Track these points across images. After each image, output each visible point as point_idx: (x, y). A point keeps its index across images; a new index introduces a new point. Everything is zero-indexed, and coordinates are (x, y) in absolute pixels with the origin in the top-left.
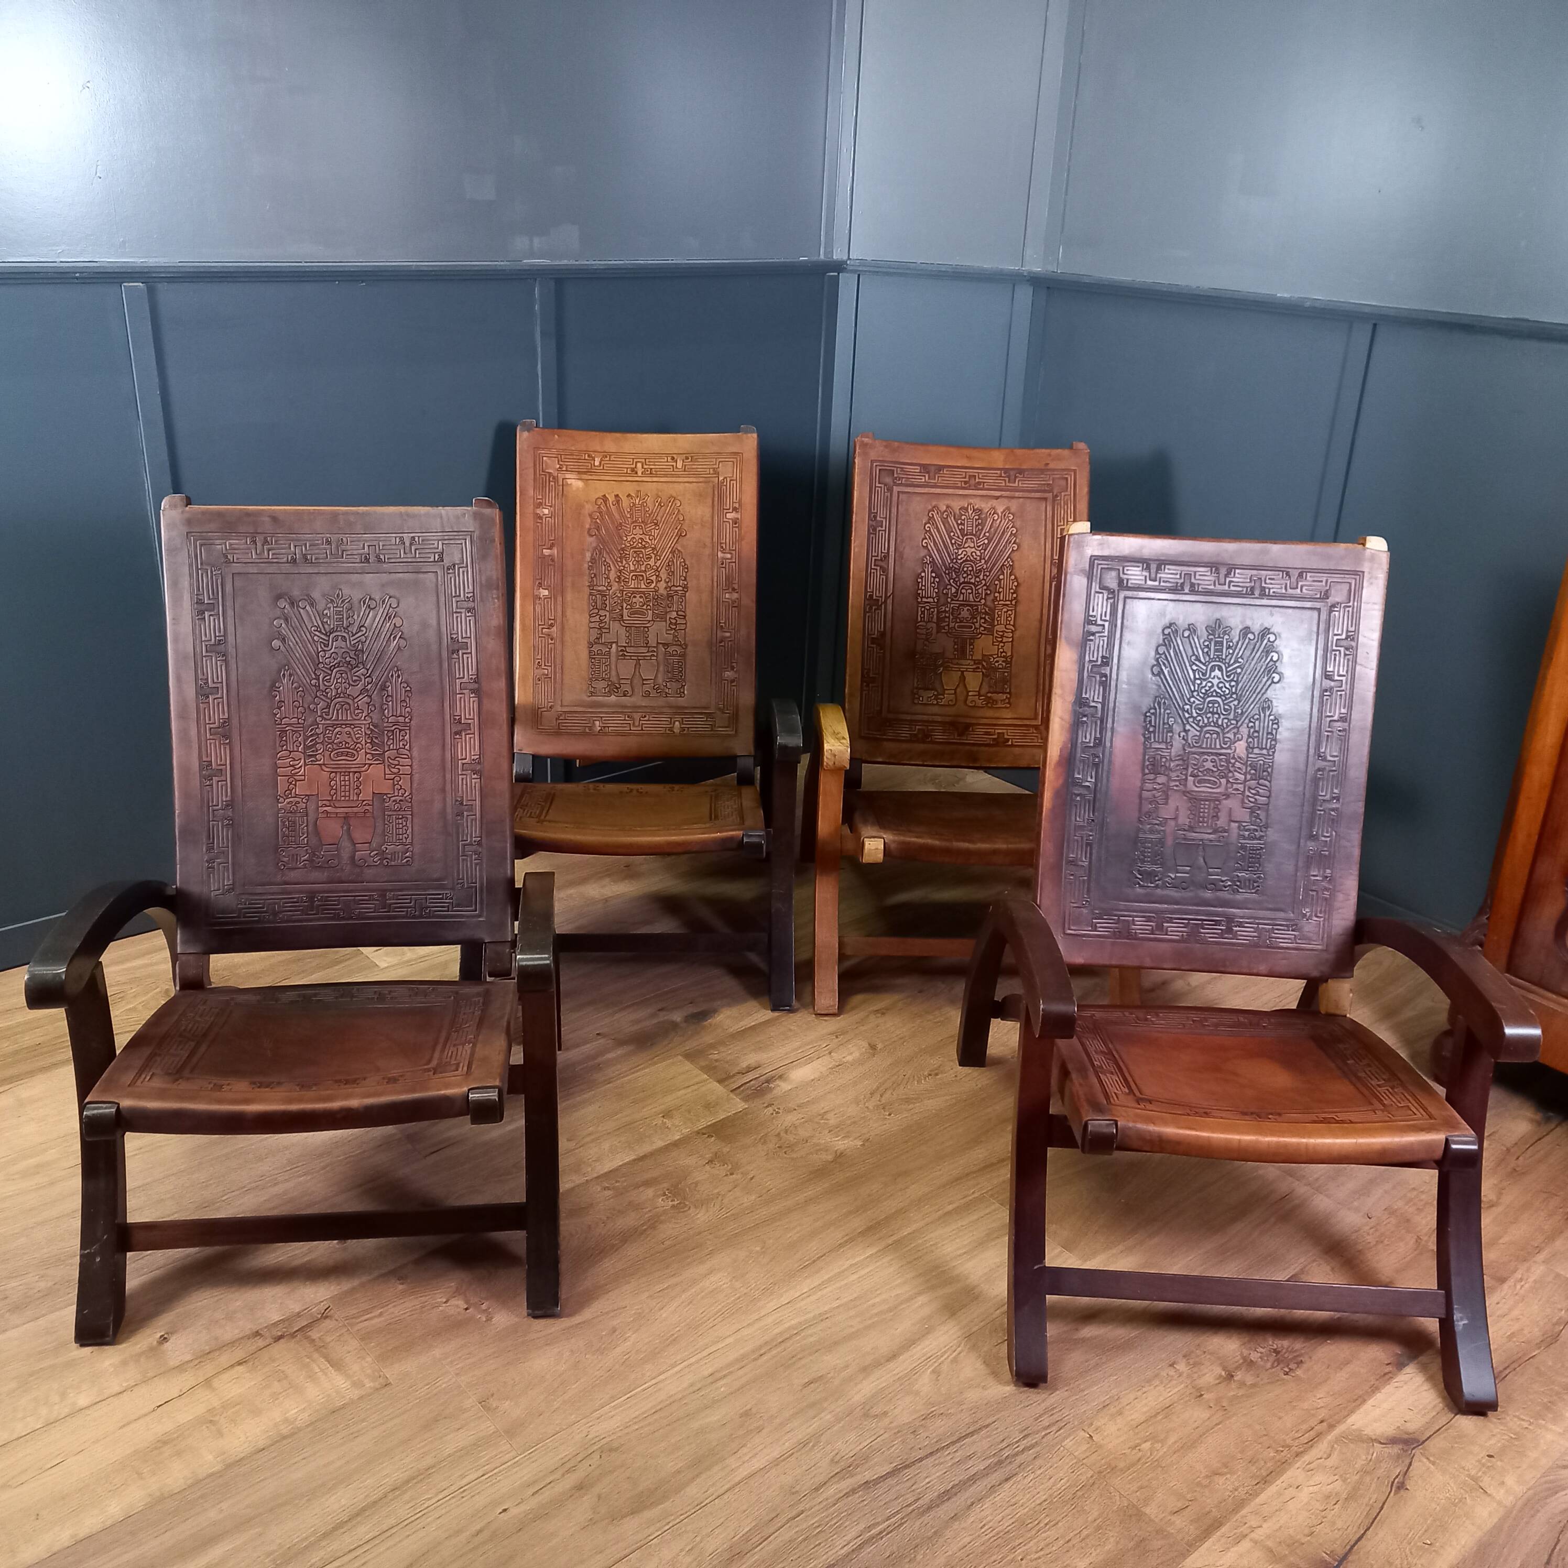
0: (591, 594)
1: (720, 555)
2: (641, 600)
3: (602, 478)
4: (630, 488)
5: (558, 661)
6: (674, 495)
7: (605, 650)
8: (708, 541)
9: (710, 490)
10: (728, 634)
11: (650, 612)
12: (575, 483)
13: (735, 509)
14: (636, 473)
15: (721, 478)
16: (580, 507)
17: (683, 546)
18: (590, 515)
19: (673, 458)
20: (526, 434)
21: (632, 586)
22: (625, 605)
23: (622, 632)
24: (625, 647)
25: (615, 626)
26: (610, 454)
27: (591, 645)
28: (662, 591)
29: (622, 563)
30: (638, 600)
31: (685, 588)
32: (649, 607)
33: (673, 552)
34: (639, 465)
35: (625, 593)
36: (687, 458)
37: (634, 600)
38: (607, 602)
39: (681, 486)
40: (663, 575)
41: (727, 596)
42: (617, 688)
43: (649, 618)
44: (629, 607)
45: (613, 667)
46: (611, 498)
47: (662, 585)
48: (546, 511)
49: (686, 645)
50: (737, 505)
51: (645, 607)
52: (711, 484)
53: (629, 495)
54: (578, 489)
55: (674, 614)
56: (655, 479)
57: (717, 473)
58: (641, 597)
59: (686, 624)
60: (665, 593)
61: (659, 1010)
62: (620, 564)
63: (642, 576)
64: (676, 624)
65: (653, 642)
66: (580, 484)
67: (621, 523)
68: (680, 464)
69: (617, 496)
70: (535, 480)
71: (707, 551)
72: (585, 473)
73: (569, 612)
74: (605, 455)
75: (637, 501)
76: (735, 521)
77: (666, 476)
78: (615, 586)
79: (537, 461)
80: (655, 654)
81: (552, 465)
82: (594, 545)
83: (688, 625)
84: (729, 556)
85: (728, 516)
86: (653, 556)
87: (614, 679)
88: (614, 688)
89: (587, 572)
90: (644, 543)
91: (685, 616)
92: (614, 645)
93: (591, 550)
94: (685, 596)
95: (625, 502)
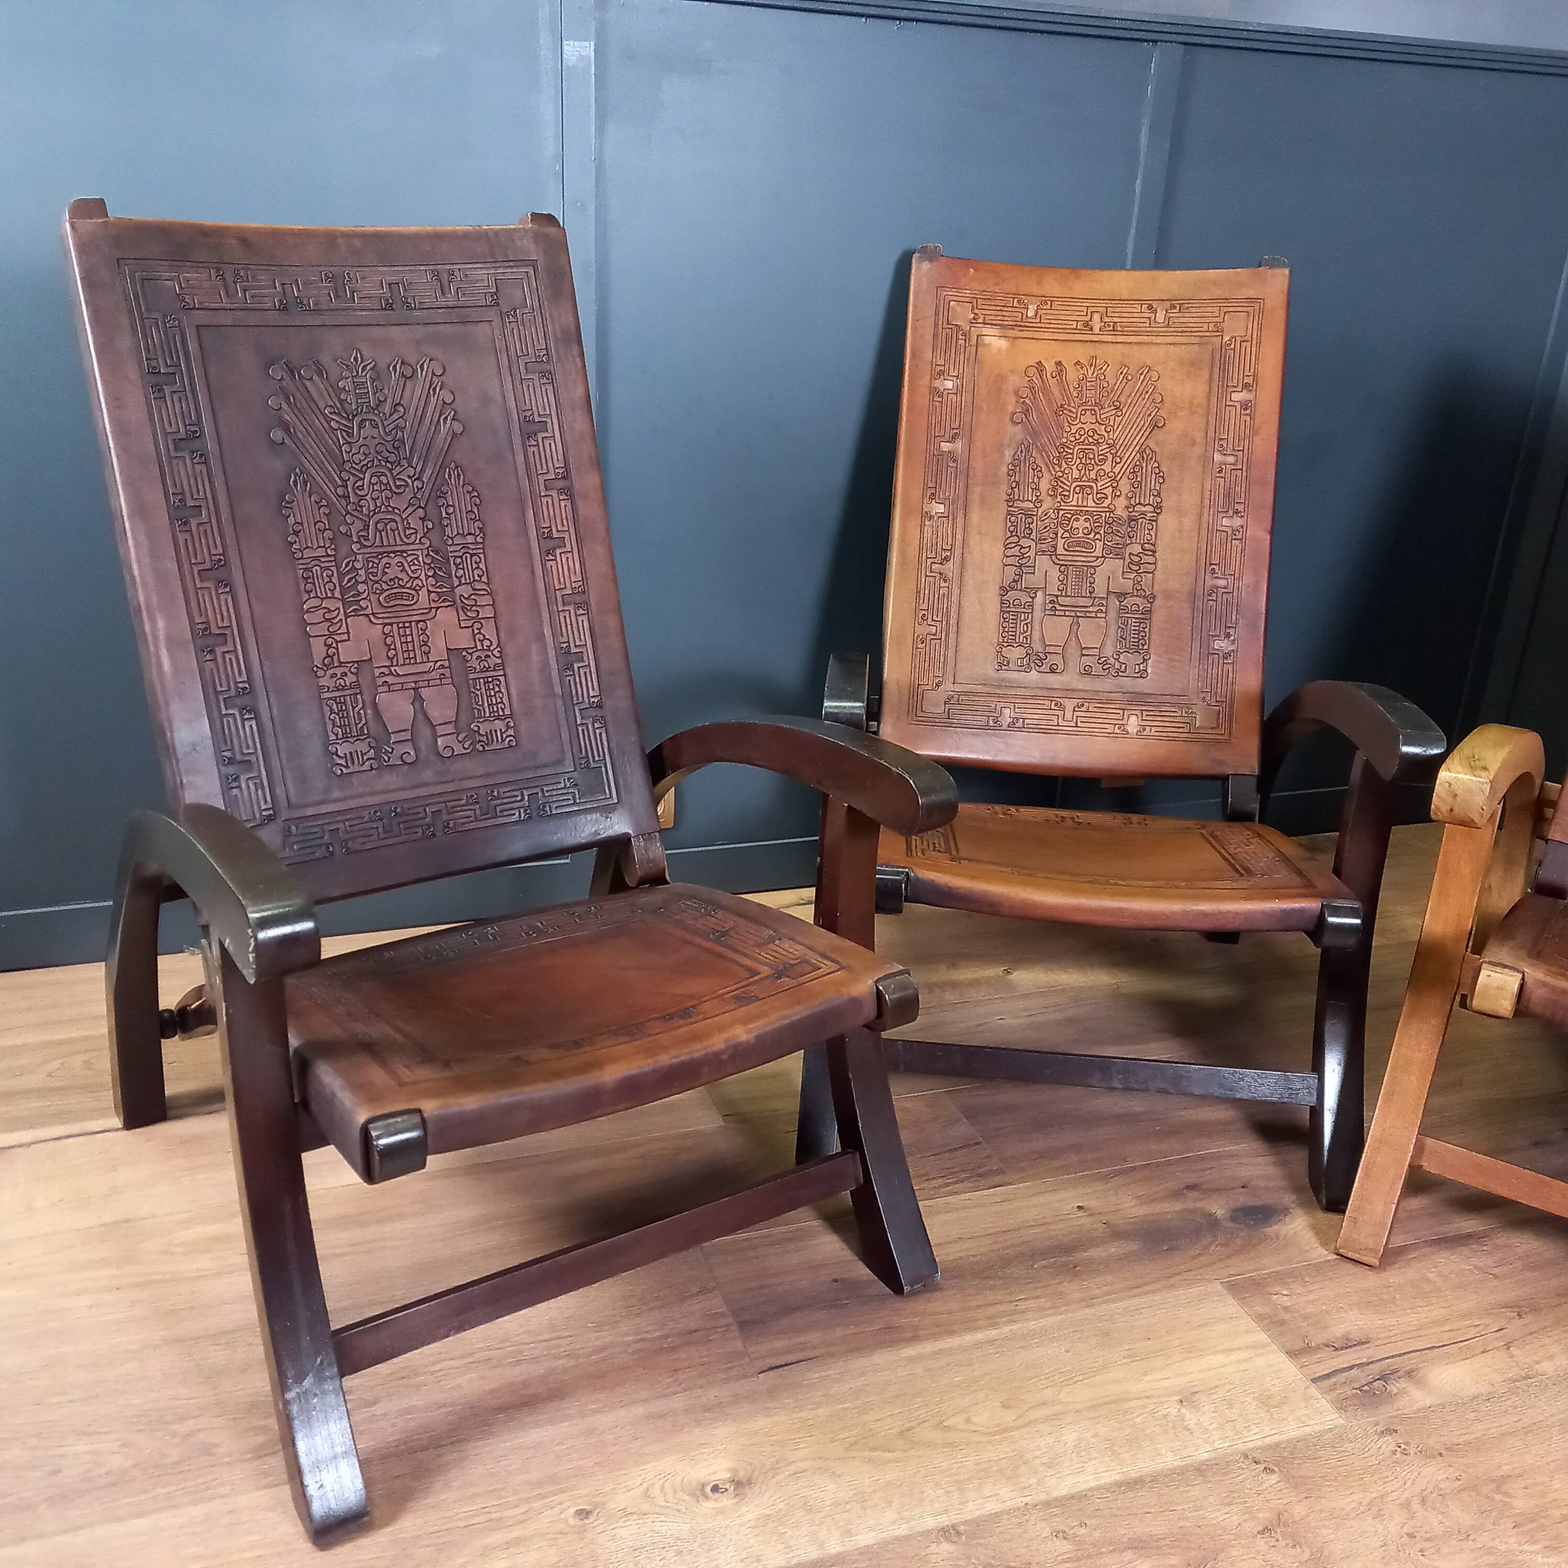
0: (1009, 513)
1: (1217, 457)
2: (1088, 525)
3: (1037, 335)
4: (1082, 353)
5: (954, 615)
6: (1149, 362)
7: (1025, 599)
8: (1199, 436)
9: (1207, 357)
10: (1222, 583)
11: (1099, 544)
12: (995, 342)
13: (1246, 386)
14: (1091, 329)
15: (1226, 339)
16: (1001, 378)
17: (1157, 443)
18: (1016, 393)
19: (1150, 307)
20: (926, 265)
21: (1074, 503)
22: (1061, 532)
23: (1054, 573)
24: (1057, 596)
25: (1044, 562)
26: (1052, 299)
27: (1004, 590)
28: (1121, 512)
29: (1060, 467)
30: (1081, 524)
31: (1158, 508)
32: (1098, 536)
33: (1141, 452)
34: (1096, 317)
35: (1061, 513)
36: (1173, 307)
37: (1075, 525)
38: (1033, 526)
39: (1161, 351)
40: (1125, 486)
41: (1225, 522)
42: (1041, 660)
43: (1098, 553)
44: (1067, 535)
45: (1037, 627)
46: (1050, 367)
47: (1121, 503)
48: (949, 384)
49: (1154, 597)
50: (1249, 380)
51: (1091, 536)
52: (1210, 347)
53: (1078, 363)
54: (1000, 350)
55: (1137, 549)
56: (1120, 339)
57: (1220, 331)
58: (1086, 520)
59: (1155, 563)
60: (1125, 515)
61: (1188, 1188)
62: (1058, 469)
63: (1091, 487)
64: (1138, 564)
65: (1100, 591)
66: (1003, 344)
67: (1062, 406)
68: (1160, 317)
69: (1059, 364)
70: (935, 336)
71: (1198, 451)
72: (1012, 327)
73: (974, 540)
74: (1045, 300)
75: (1090, 373)
76: (1245, 405)
77: (1136, 334)
78: (1048, 503)
79: (941, 310)
80: (1104, 609)
81: (962, 314)
82: (1020, 437)
83: (1159, 563)
84: (1231, 459)
85: (1235, 397)
86: (1110, 457)
87: (1037, 646)
88: (1036, 660)
89: (1006, 478)
90: (1096, 437)
91: (1154, 552)
92: (1039, 594)
93: (1014, 445)
94: (1156, 521)
95: (1072, 375)
